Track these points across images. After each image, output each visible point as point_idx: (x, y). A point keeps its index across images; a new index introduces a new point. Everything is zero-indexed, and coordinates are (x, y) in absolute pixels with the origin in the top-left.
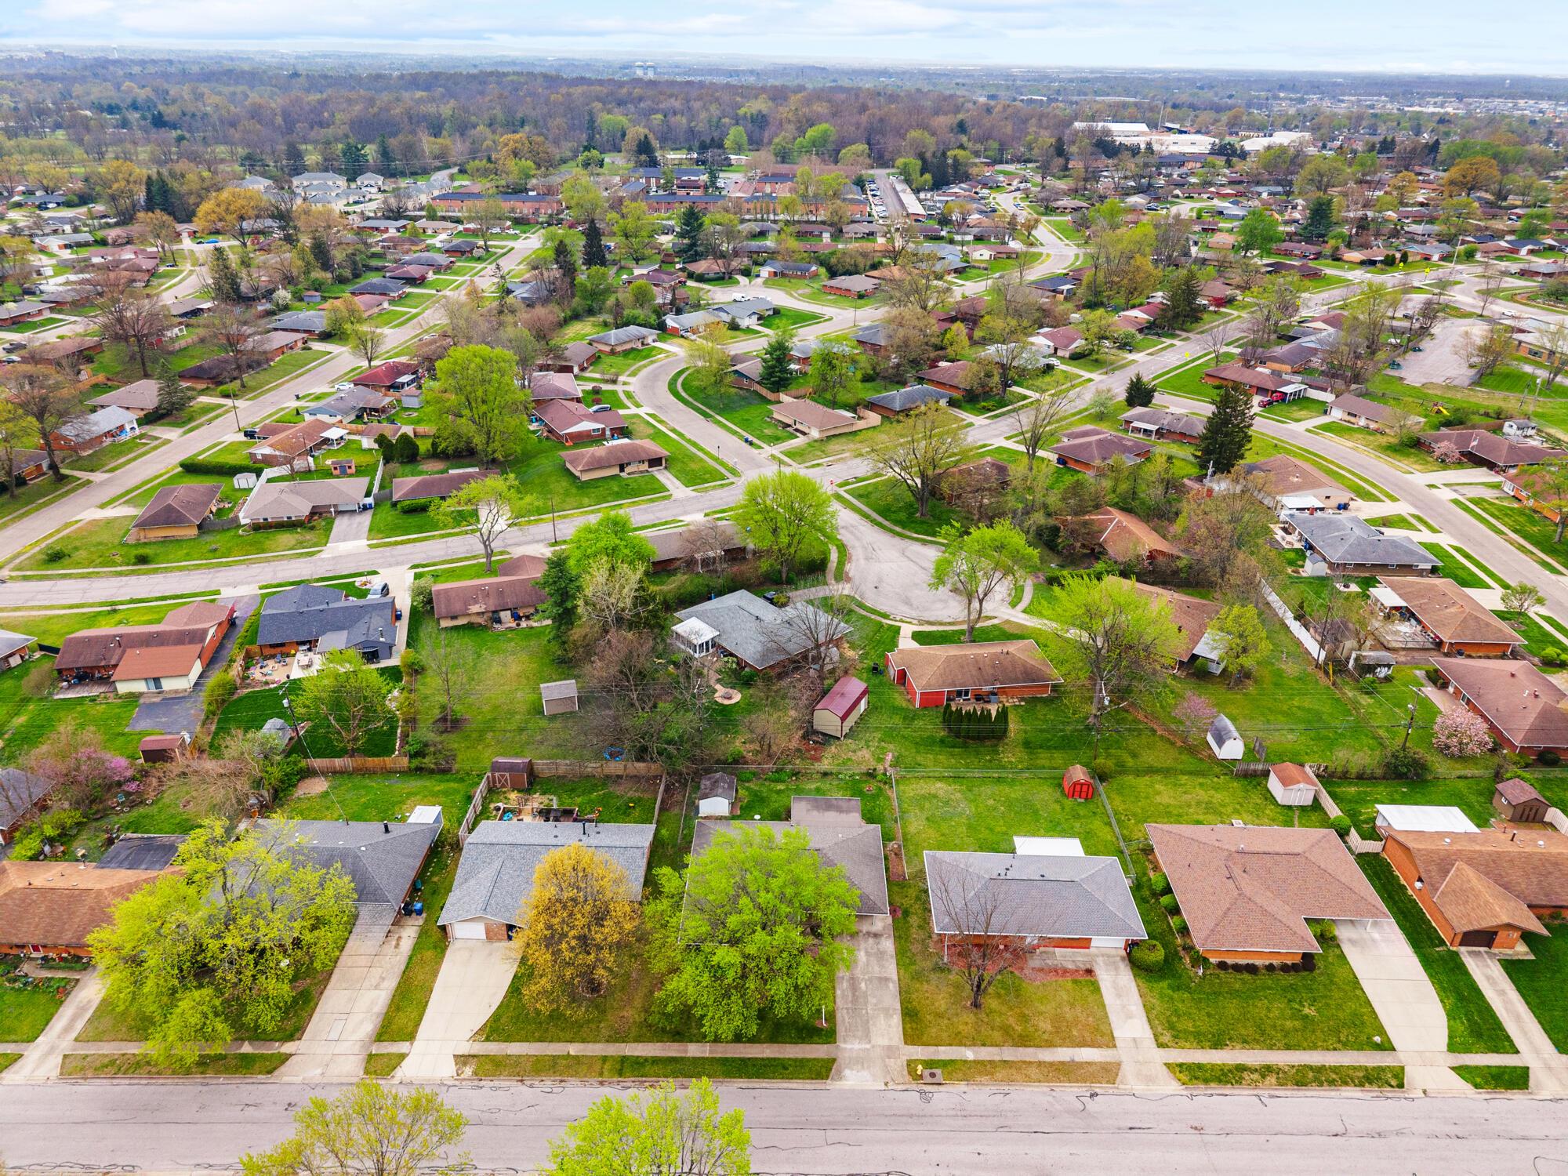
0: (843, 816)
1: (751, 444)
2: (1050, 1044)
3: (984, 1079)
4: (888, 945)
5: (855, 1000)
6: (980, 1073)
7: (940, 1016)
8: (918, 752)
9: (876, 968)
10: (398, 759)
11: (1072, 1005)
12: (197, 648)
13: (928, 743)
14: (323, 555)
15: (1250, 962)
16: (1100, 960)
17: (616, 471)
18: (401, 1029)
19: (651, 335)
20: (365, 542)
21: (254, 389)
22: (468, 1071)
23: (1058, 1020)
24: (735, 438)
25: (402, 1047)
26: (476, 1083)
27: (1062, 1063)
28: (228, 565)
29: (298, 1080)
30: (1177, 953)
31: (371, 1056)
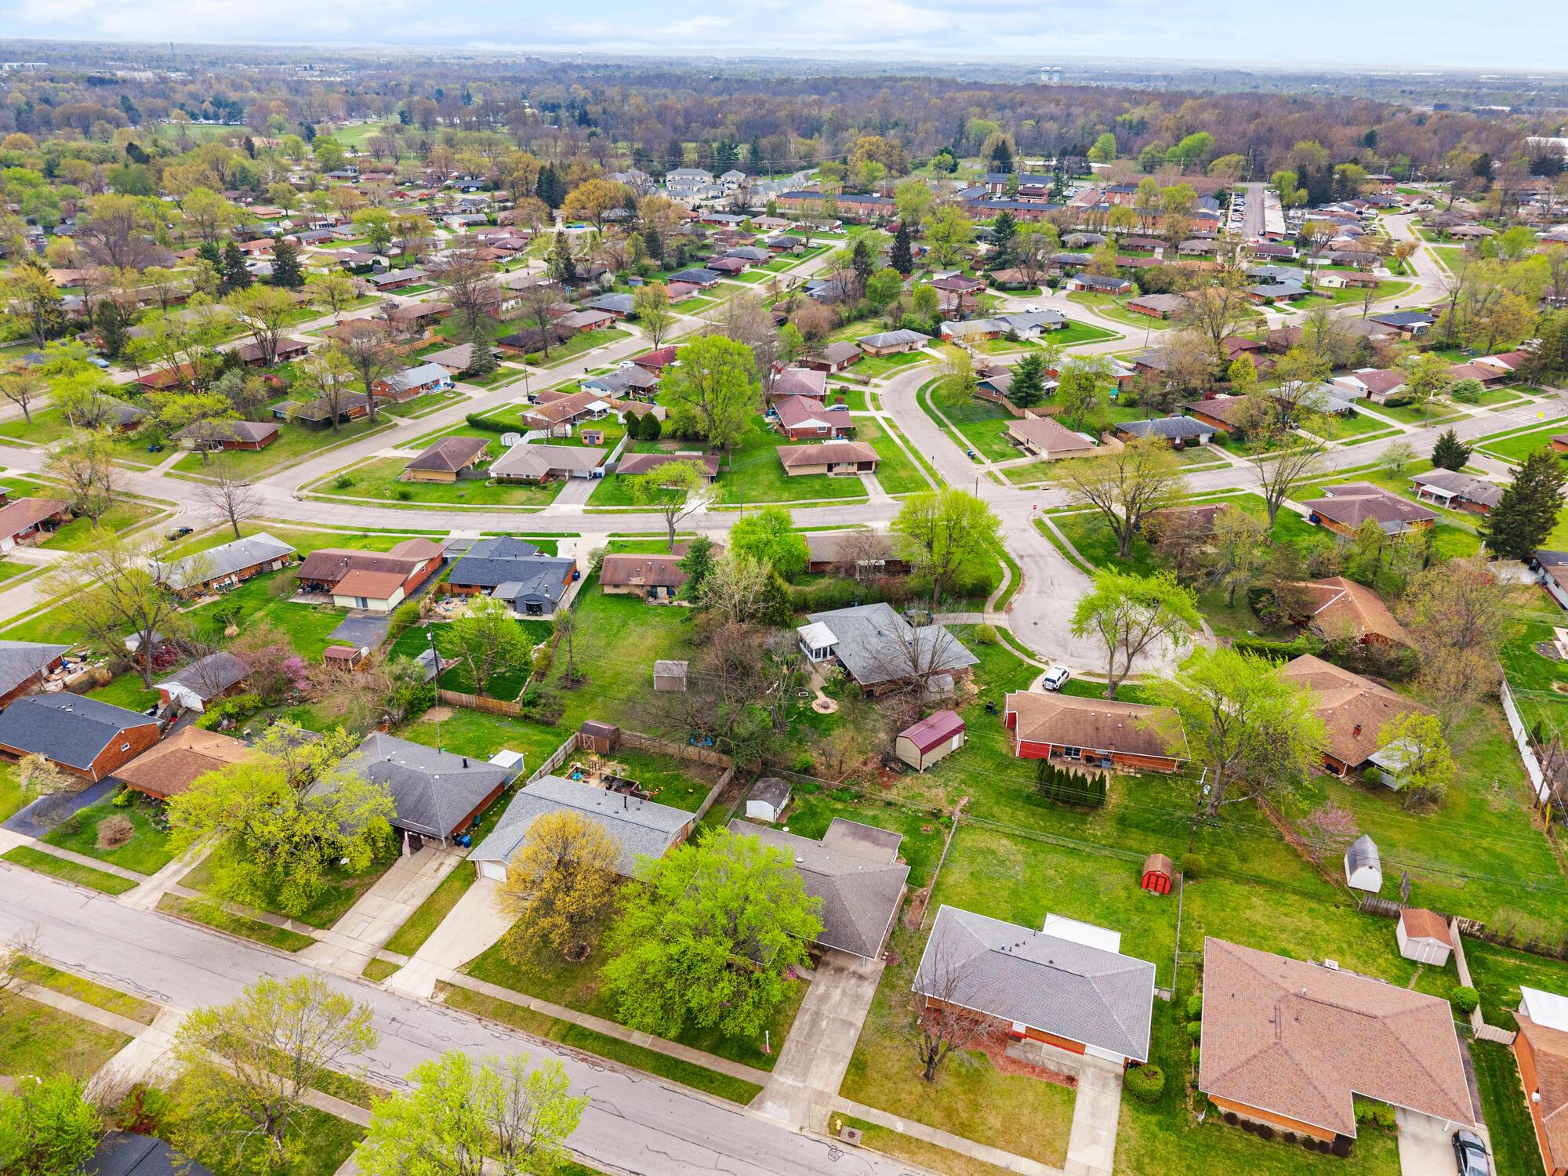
0: (877, 848)
1: (973, 457)
2: (991, 1143)
3: (903, 1156)
4: (868, 991)
5: (810, 1035)
6: (902, 1149)
7: (887, 1077)
8: (997, 803)
9: (846, 1010)
10: (515, 706)
11: (1034, 1109)
12: (402, 577)
13: (1014, 796)
14: (544, 514)
15: (1266, 1123)
16: (1090, 1071)
17: (824, 470)
18: (406, 944)
19: (921, 340)
20: (583, 507)
21: (554, 360)
22: (442, 996)
23: (1010, 1120)
24: (960, 451)
25: (400, 959)
26: (443, 1009)
27: (995, 1167)
28: (466, 510)
29: (312, 963)
30: (1183, 1089)
31: (374, 960)
